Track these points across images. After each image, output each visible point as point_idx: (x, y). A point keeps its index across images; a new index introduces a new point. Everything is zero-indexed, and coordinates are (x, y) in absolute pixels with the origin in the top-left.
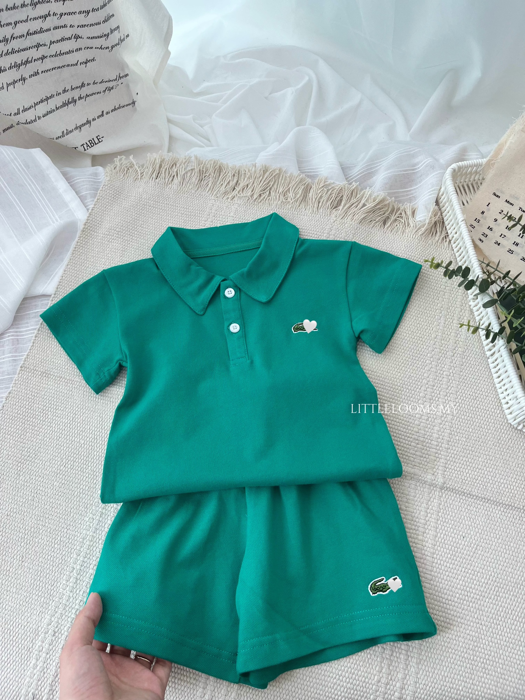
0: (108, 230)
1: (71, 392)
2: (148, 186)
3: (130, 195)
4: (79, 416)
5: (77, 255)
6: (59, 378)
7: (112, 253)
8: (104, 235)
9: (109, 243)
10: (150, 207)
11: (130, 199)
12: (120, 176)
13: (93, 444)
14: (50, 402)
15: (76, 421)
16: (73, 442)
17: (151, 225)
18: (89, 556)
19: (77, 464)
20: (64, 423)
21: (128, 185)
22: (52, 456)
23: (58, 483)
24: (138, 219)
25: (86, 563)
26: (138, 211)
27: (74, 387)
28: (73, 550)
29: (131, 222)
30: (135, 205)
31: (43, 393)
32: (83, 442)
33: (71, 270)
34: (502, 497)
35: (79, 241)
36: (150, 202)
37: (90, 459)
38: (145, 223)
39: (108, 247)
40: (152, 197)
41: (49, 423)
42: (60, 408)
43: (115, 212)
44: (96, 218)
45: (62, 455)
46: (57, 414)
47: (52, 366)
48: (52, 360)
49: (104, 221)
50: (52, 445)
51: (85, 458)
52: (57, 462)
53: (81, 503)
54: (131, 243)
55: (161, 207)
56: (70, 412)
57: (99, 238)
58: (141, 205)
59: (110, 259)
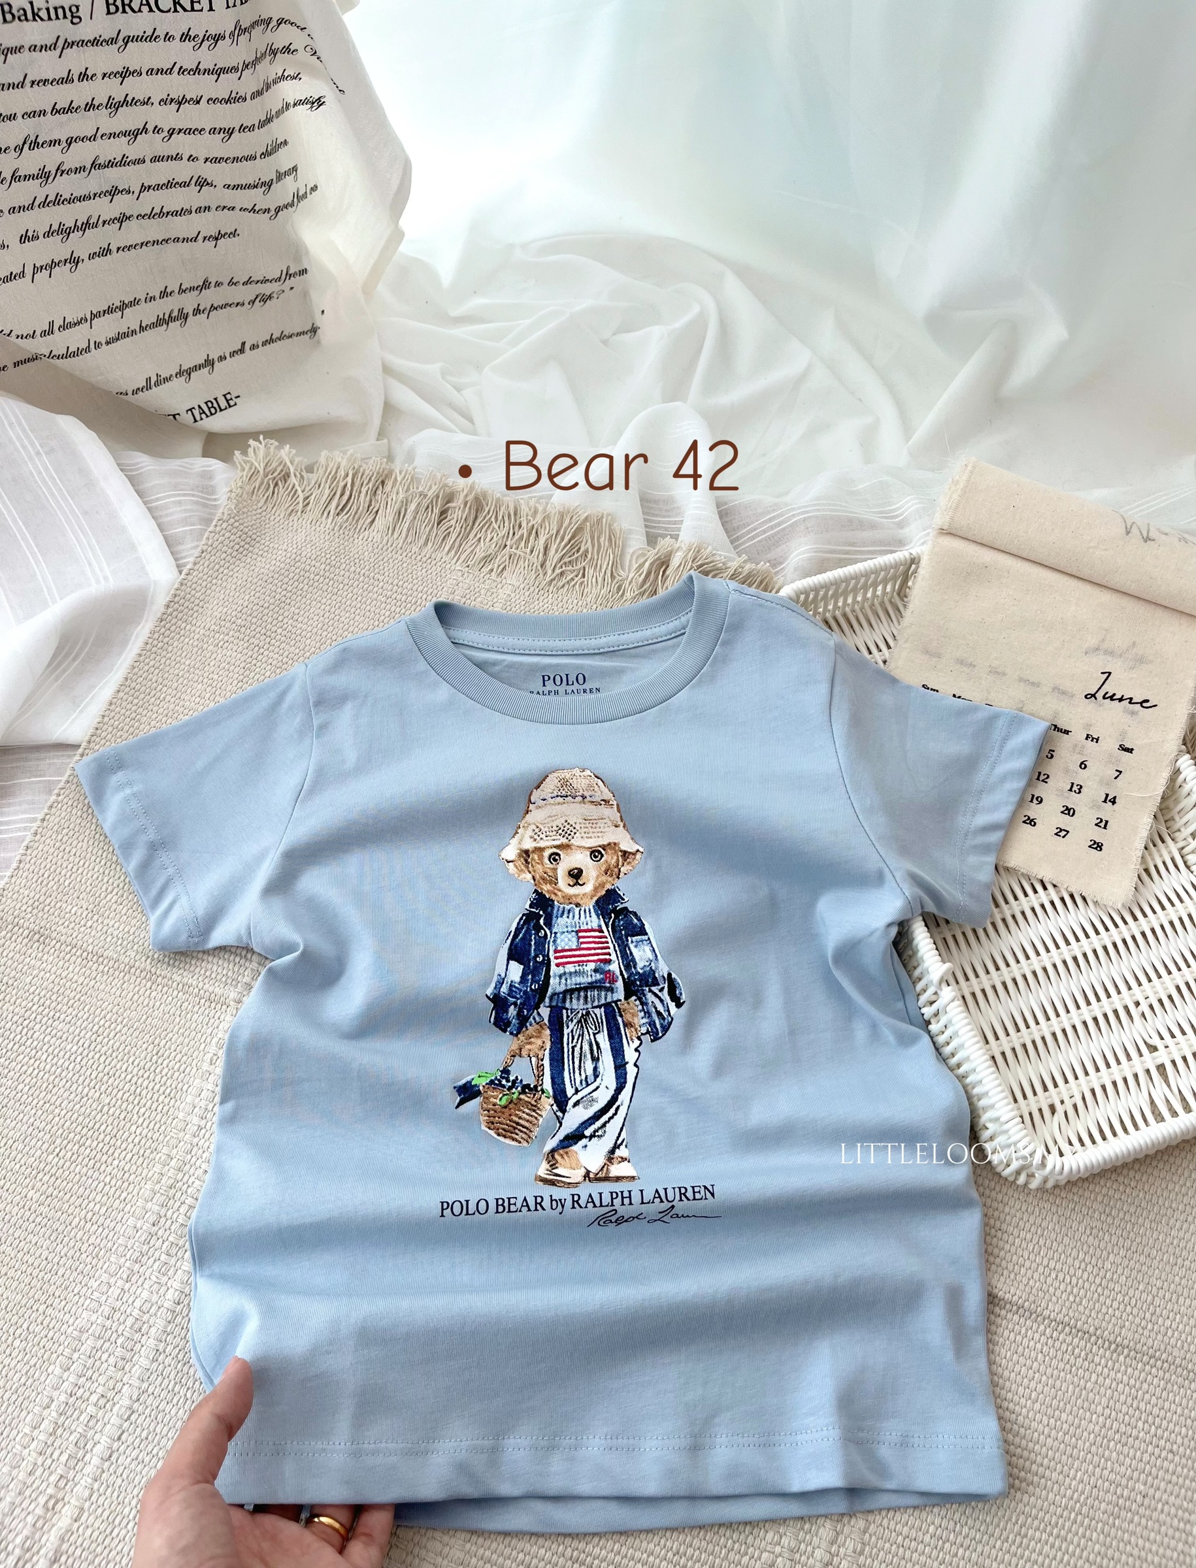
0: (218, 622)
1: (93, 982)
2: (318, 529)
3: (277, 546)
4: (106, 1040)
5: (141, 672)
6: (69, 948)
7: (220, 673)
8: (207, 633)
9: (216, 648)
10: (318, 577)
11: (275, 556)
12: (258, 502)
13: (130, 1107)
14: (42, 1001)
15: (97, 1049)
16: (86, 1099)
17: (316, 618)
18: (90, 1373)
19: (88, 1150)
20: (68, 1053)
21: (272, 523)
22: (31, 1129)
23: (38, 1194)
24: (288, 601)
25: (81, 1390)
26: (290, 583)
27: (102, 972)
28: (55, 1355)
29: (272, 607)
30: (283, 571)
31: (28, 980)
32: (107, 1101)
33: (124, 704)
34: (1050, 1304)
35: (150, 640)
36: (317, 565)
37: (119, 1143)
38: (302, 612)
39: (213, 657)
40: (323, 554)
41: (34, 1051)
42: (63, 1017)
43: (238, 584)
44: (193, 592)
45: (56, 1128)
46: (54, 1032)
47: (58, 919)
48: (59, 905)
49: (212, 600)
50: (35, 1102)
51: (108, 1138)
52: (40, 1143)
53: (86, 1245)
54: (266, 653)
55: (341, 579)
56: (85, 1028)
57: (196, 637)
58: (298, 570)
59: (214, 685)
